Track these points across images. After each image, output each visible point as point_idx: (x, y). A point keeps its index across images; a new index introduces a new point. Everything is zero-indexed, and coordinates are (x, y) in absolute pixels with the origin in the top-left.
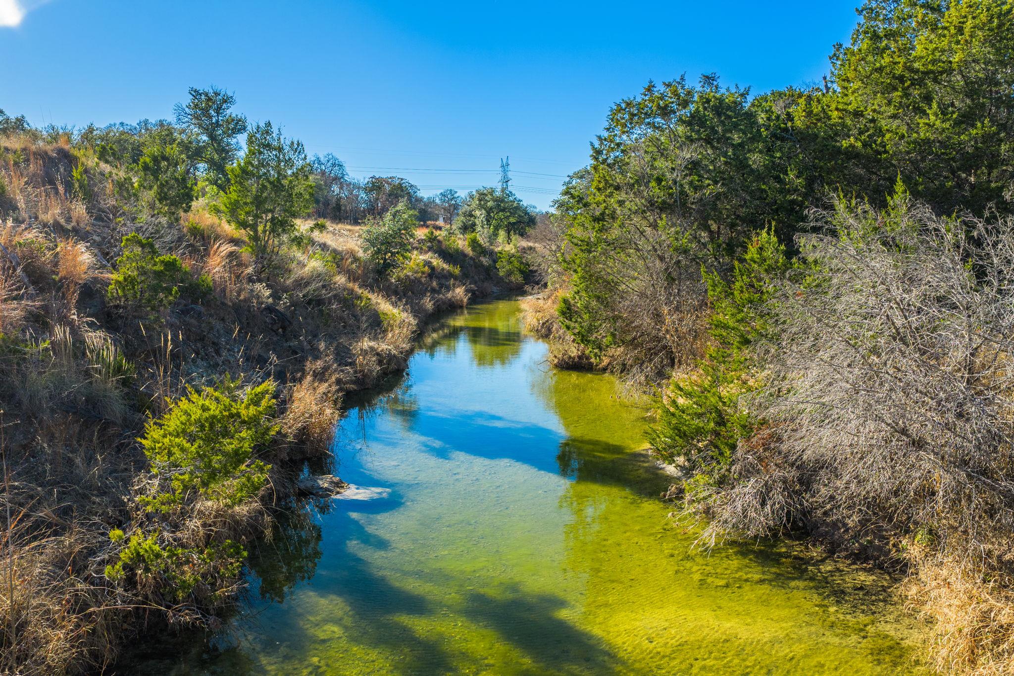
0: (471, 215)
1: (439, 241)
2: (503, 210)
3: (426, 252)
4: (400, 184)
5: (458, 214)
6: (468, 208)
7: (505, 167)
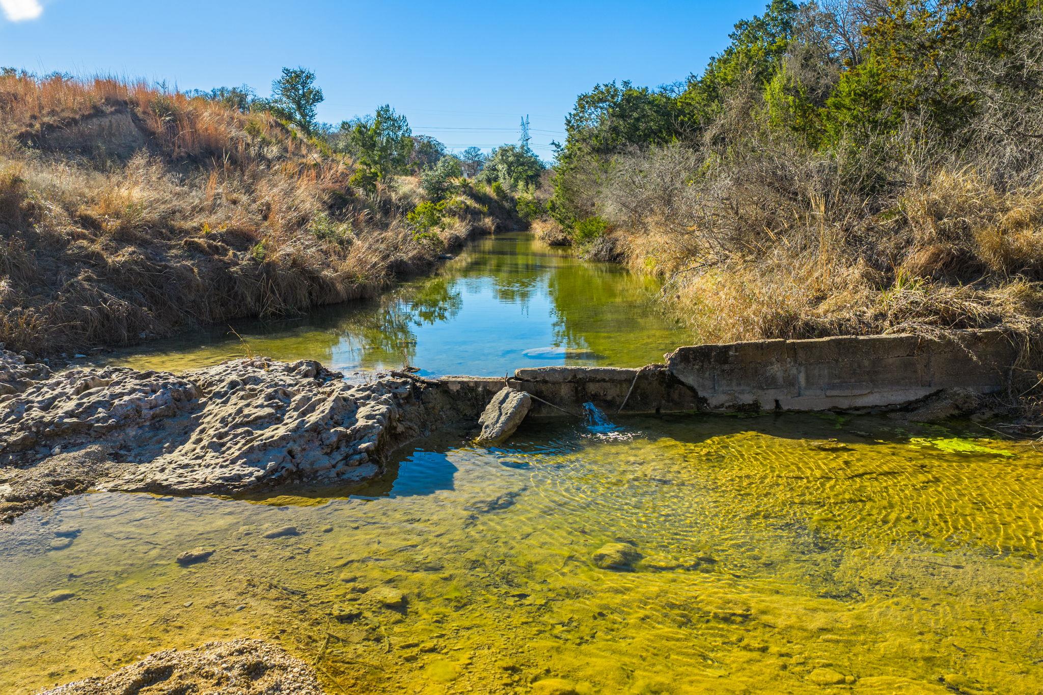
0: (495, 170)
1: (470, 187)
2: (523, 164)
3: (460, 195)
4: (429, 142)
5: (481, 170)
6: (491, 164)
7: (525, 125)
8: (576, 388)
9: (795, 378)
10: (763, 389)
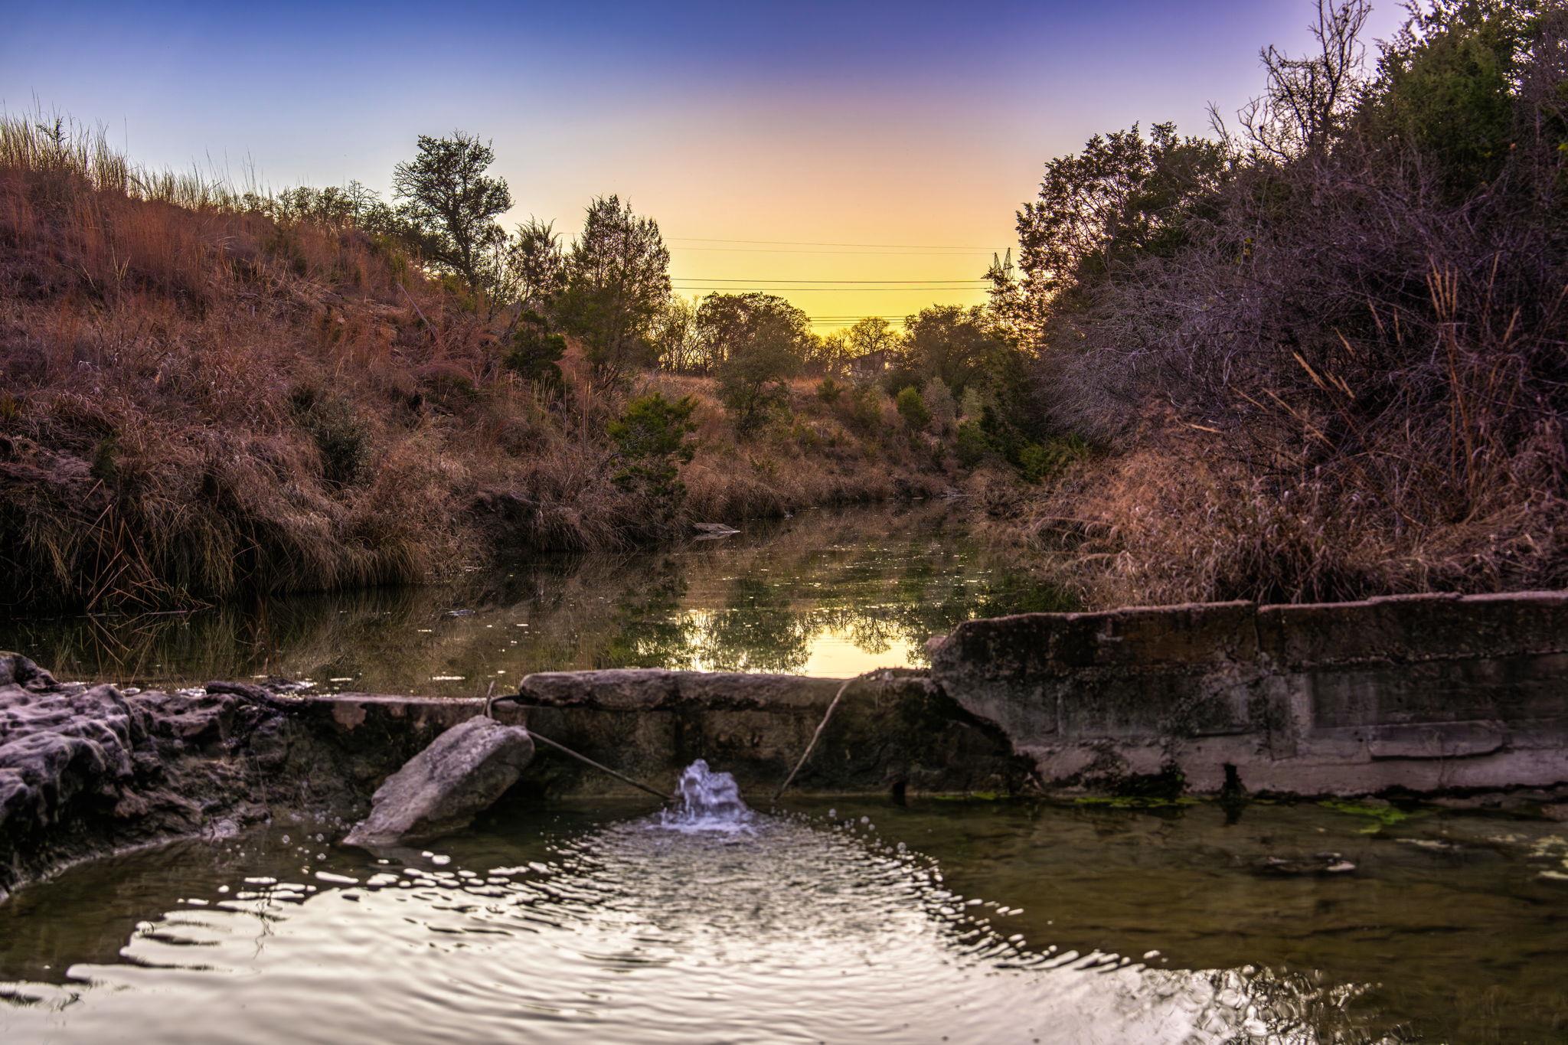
4: (770, 309)
8: (679, 727)
9: (1282, 706)
10: (1192, 737)
